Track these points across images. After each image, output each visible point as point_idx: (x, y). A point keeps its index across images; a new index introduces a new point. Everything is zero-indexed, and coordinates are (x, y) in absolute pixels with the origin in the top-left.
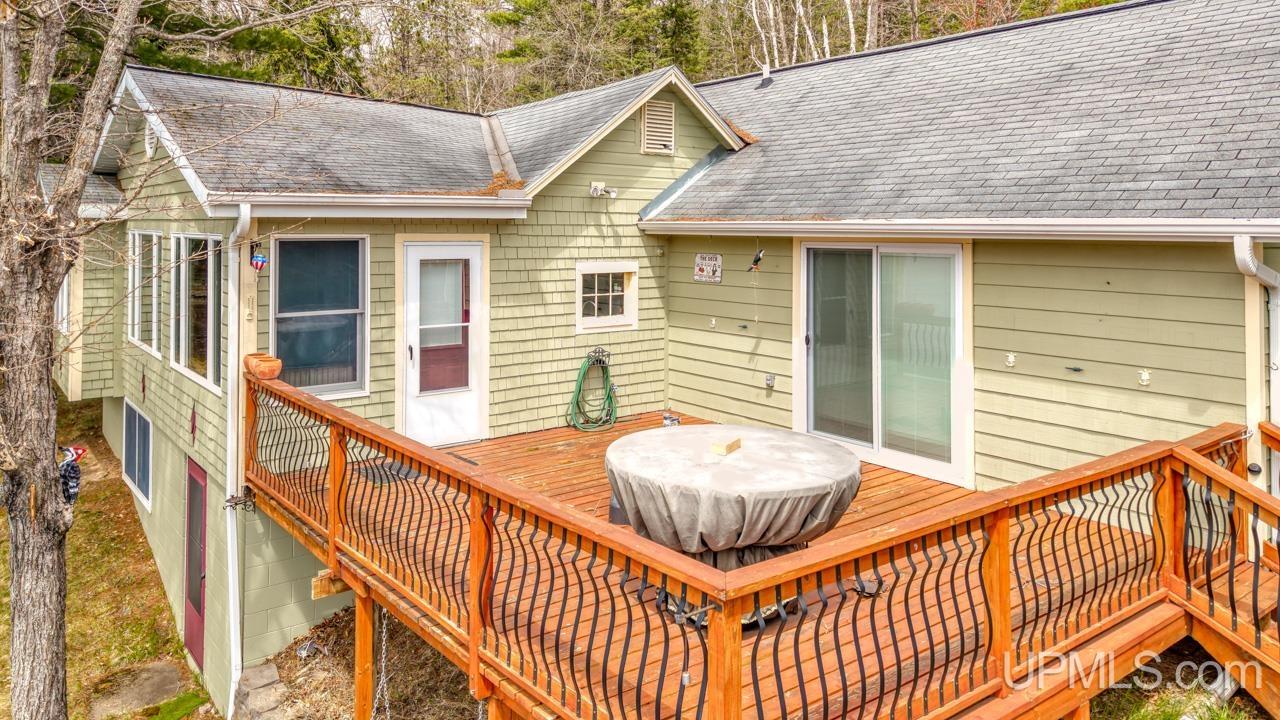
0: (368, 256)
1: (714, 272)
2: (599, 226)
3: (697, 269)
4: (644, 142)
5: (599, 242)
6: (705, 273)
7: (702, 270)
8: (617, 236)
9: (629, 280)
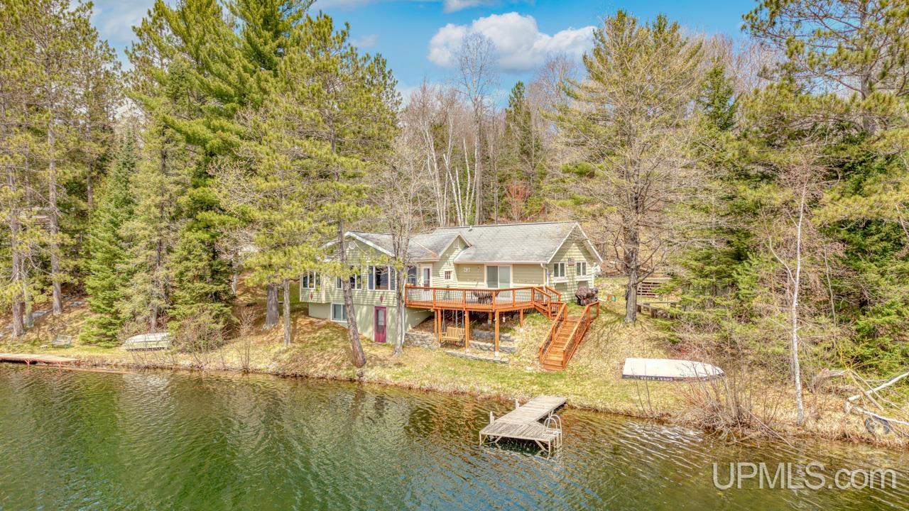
1: (468, 271)
2: (448, 262)
5: (447, 265)
6: (466, 271)
8: (450, 264)
9: (451, 273)
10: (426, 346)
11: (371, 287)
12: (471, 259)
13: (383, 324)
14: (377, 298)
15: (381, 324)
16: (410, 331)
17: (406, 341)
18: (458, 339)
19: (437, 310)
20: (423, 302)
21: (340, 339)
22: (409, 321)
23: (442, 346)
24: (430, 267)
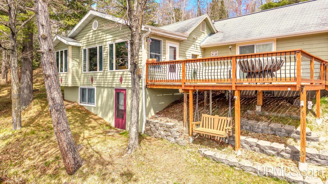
0: (162, 44)
1: (216, 54)
2: (194, 45)
3: (211, 54)
4: (201, 29)
5: (194, 48)
6: (214, 55)
7: (213, 54)
8: (197, 47)
9: (198, 57)
10: (173, 140)
11: (111, 68)
12: (221, 41)
13: (123, 109)
14: (117, 79)
15: (122, 108)
16: (153, 117)
17: (147, 130)
18: (223, 134)
19: (187, 91)
20: (168, 81)
21: (77, 124)
22: (152, 104)
23: (194, 142)
24: (176, 45)
